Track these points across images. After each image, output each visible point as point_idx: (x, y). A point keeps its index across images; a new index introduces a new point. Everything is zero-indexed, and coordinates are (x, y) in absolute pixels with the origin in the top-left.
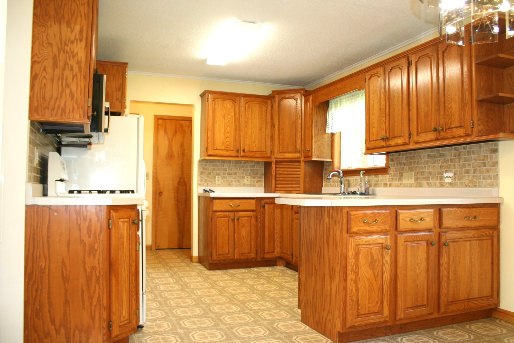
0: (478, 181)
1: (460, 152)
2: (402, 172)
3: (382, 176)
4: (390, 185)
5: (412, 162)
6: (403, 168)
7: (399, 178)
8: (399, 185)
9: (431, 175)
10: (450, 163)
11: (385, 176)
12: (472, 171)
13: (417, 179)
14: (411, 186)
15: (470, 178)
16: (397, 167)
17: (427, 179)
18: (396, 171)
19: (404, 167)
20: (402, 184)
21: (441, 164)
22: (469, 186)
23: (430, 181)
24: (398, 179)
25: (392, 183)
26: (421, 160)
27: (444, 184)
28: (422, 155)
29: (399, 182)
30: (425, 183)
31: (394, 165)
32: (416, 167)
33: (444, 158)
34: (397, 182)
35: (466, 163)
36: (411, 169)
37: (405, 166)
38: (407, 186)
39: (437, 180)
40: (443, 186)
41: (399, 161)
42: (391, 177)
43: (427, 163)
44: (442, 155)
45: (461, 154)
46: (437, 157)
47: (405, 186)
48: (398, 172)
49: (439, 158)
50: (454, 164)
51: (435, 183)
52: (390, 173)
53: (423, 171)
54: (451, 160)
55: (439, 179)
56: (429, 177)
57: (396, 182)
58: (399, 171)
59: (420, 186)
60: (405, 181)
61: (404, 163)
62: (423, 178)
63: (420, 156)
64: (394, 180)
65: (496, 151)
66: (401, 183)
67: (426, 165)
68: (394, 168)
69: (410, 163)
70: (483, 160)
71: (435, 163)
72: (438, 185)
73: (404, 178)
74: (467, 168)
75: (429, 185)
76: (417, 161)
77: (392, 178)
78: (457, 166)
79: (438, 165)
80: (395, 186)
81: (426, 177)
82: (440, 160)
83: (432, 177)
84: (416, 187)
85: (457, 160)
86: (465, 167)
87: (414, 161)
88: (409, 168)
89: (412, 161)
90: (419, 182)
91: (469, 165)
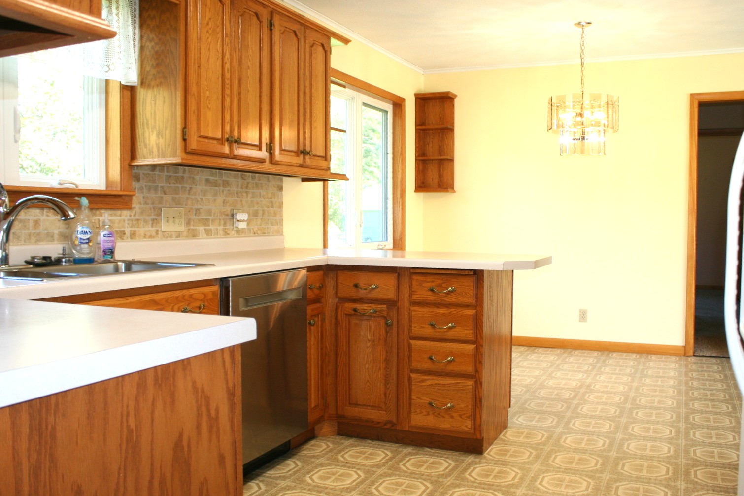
0: (266, 227)
1: (248, 183)
2: (160, 206)
3: (110, 212)
4: (133, 235)
5: (178, 187)
6: (162, 197)
7: (153, 220)
8: (154, 234)
9: (211, 216)
10: (236, 199)
11: (119, 212)
12: (260, 213)
13: (188, 223)
14: (179, 235)
15: (259, 222)
16: (148, 195)
17: (205, 222)
18: (146, 204)
19: (164, 196)
20: (160, 233)
21: (225, 198)
22: (257, 234)
23: (209, 225)
24: (150, 222)
25: (137, 229)
26: (195, 186)
27: (228, 232)
28: (197, 178)
29: (154, 229)
30: (201, 229)
31: (141, 188)
32: (188, 198)
33: (229, 188)
34: (150, 229)
35: (254, 199)
36: (177, 203)
37: (165, 194)
38: (171, 237)
39: (220, 225)
40: (228, 234)
41: (154, 181)
42: (135, 215)
43: (205, 193)
44: (226, 184)
45: (250, 185)
46: (219, 186)
47: (167, 236)
48: (151, 206)
49: (222, 188)
50: (241, 201)
51: (217, 229)
52: (133, 206)
53: (199, 207)
54: (237, 193)
55: (222, 222)
56: (207, 220)
57: (147, 229)
58: (153, 204)
59: (194, 235)
60: (165, 227)
61: (162, 187)
62: (199, 220)
63: (193, 178)
64: (142, 222)
65: (281, 188)
66: (157, 230)
67: (203, 198)
68: (142, 195)
69: (176, 191)
70: (271, 198)
71: (215, 195)
72: (221, 233)
73: (163, 221)
74: (256, 208)
75: (208, 232)
76: (188, 187)
77: (138, 220)
78: (244, 202)
79: (220, 199)
80: (145, 237)
81: (202, 219)
82: (223, 191)
83: (212, 219)
84: (187, 237)
85: (245, 194)
86: (254, 207)
87: (182, 187)
88: (174, 199)
89: (180, 186)
90: (192, 227)
91: (258, 203)
